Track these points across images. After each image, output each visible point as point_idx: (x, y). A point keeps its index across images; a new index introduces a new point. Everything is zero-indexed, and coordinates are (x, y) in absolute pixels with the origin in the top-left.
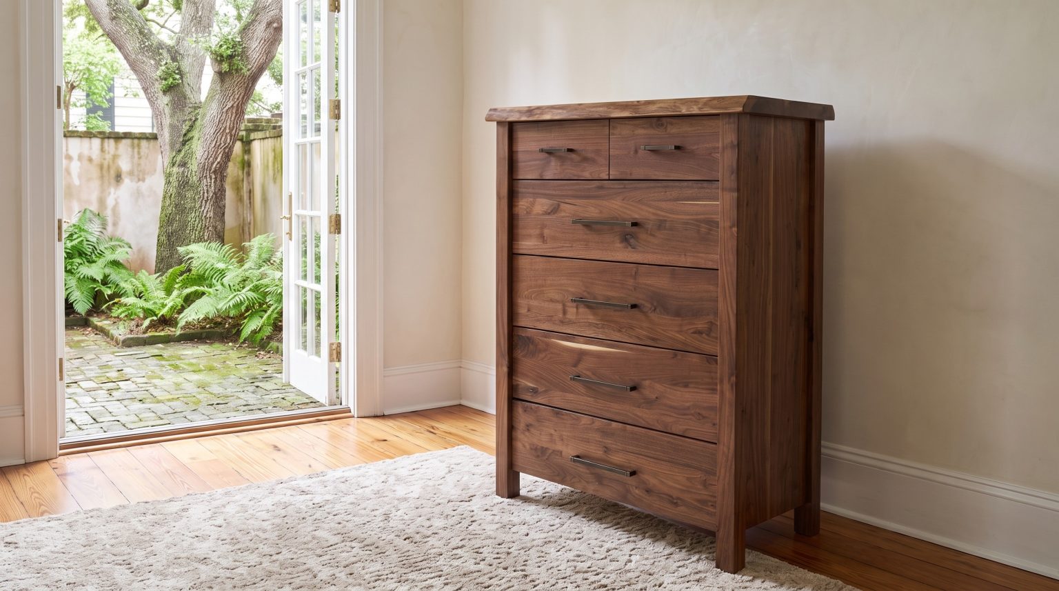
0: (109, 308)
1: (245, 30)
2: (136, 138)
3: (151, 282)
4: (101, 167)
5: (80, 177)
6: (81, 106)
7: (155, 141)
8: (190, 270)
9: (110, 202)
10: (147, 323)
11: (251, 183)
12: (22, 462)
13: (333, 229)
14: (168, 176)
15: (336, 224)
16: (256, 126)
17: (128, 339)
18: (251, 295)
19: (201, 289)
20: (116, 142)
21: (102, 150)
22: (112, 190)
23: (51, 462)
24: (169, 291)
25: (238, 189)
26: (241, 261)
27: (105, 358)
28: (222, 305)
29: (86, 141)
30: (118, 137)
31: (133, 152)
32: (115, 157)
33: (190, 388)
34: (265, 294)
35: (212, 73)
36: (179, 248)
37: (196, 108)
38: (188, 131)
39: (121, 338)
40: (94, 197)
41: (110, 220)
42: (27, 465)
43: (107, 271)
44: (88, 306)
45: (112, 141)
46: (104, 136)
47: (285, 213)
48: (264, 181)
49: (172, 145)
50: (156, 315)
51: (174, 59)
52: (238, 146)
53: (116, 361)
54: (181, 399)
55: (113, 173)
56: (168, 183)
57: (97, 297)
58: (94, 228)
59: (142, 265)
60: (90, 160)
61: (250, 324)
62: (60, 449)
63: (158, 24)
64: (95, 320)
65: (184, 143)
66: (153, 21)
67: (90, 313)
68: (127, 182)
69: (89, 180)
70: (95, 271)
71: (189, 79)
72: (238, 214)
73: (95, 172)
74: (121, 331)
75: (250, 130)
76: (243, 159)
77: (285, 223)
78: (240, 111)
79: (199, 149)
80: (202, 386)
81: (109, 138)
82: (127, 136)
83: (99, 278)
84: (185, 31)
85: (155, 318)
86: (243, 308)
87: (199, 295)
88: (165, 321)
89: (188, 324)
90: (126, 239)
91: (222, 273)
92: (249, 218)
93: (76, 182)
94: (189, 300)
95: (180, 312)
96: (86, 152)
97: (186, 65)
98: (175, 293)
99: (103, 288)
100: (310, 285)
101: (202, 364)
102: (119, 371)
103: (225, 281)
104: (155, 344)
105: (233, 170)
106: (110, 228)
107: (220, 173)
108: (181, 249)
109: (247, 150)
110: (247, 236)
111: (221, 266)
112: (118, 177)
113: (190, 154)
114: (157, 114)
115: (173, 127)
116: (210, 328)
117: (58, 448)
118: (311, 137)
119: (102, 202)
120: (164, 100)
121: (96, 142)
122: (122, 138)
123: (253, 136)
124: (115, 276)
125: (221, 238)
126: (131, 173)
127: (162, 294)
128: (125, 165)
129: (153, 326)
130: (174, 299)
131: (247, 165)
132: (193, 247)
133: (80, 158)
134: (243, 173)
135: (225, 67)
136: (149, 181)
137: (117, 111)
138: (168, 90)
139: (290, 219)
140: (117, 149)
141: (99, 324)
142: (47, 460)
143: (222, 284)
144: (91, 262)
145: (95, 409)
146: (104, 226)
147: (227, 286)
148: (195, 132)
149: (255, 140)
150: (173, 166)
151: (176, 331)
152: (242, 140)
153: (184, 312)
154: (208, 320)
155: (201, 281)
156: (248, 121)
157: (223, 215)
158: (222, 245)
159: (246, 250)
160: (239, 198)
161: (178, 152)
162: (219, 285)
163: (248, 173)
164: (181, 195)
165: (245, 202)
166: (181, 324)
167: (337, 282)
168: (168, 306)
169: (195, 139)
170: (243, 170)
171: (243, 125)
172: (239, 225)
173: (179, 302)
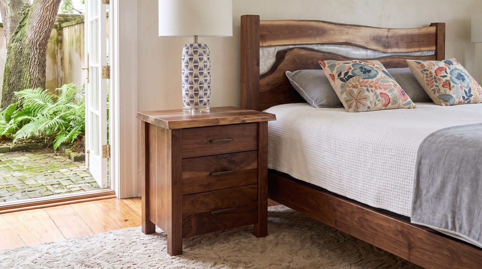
7: (2, 27)
8: (22, 106)
11: (62, 53)
13: (105, 76)
14: (9, 48)
15: (107, 72)
16: (66, 19)
18: (61, 121)
19: (29, 117)
24: (8, 119)
25: (54, 57)
26: (55, 100)
28: (42, 127)
33: (13, 182)
34: (70, 120)
36: (15, 92)
37: (27, 7)
38: (23, 21)
47: (85, 66)
48: (71, 50)
49: (12, 29)
52: (54, 32)
54: (7, 188)
56: (9, 53)
61: (60, 139)
65: (20, 27)
72: (55, 71)
75: (62, 21)
76: (58, 39)
77: (85, 72)
78: (54, 8)
79: (29, 32)
80: (21, 180)
87: (28, 121)
88: (6, 139)
89: (19, 140)
91: (42, 107)
92: (62, 74)
94: (21, 125)
95: (14, 133)
98: (12, 121)
101: (25, 165)
103: (45, 112)
105: (50, 45)
107: (43, 46)
108: (16, 93)
109: (60, 34)
110: (60, 84)
111: (41, 103)
113: (23, 35)
114: (3, 12)
115: (14, 20)
116: (35, 142)
120: (7, 3)
123: (64, 25)
125: (43, 85)
127: (3, 121)
130: (13, 124)
131: (60, 42)
132: (24, 91)
134: (58, 47)
139: (88, 69)
143: (42, 115)
147: (45, 115)
148: (27, 21)
149: (65, 27)
150: (13, 42)
151: (11, 145)
152: (56, 28)
153: (18, 132)
154: (33, 137)
155: (28, 112)
156: (60, 15)
157: (44, 72)
158: (43, 91)
159: (59, 93)
160: (55, 62)
161: (17, 33)
162: (39, 115)
163: (61, 48)
164: (17, 61)
165: (59, 64)
166: (14, 141)
167: (108, 110)
168: (7, 129)
169: (27, 26)
170: (58, 45)
171: (57, 18)
172: (55, 78)
173: (14, 126)
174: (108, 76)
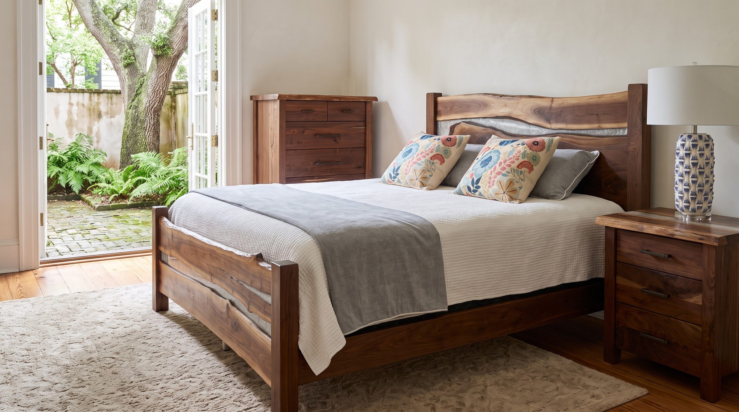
0: (92, 189)
1: (171, 31)
2: (110, 93)
3: (117, 175)
4: (90, 110)
5: (77, 116)
6: (82, 75)
7: (120, 94)
8: (137, 168)
9: (95, 129)
10: (112, 197)
11: (176, 119)
12: (18, 271)
13: (214, 144)
14: (127, 114)
15: (216, 141)
16: (178, 86)
17: (101, 206)
18: (172, 182)
19: (145, 178)
20: (98, 96)
21: (90, 100)
22: (96, 123)
23: (34, 271)
24: (126, 179)
25: (168, 121)
26: (168, 163)
27: (85, 216)
28: (155, 186)
29: (81, 94)
30: (99, 92)
31: (108, 101)
32: (98, 104)
33: (129, 234)
34: (179, 181)
35: (152, 56)
37: (143, 76)
38: (139, 89)
39: (97, 206)
40: (86, 127)
41: (95, 139)
42: (20, 272)
43: (91, 169)
44: (80, 187)
45: (96, 95)
46: (91, 92)
47: (190, 135)
48: (183, 118)
49: (129, 96)
50: (118, 193)
51: (131, 48)
52: (168, 98)
53: (91, 219)
54: (124, 239)
55: (96, 113)
56: (127, 118)
57: (86, 183)
58: (85, 143)
59: (112, 165)
60: (83, 105)
61: (171, 197)
62: (40, 264)
63: (126, 28)
64: (83, 196)
65: (137, 95)
66: (124, 27)
67: (81, 192)
68: (104, 118)
69: (83, 116)
70: (84, 168)
71: (140, 59)
72: (168, 136)
73: (86, 112)
74: (96, 202)
75: (176, 89)
76: (172, 105)
77: (190, 140)
78: (168, 76)
79: (145, 100)
80: (137, 232)
81: (94, 93)
82: (105, 92)
83: (86, 171)
84: (137, 32)
85: (117, 195)
86: (167, 189)
87: (143, 182)
88: (123, 197)
89: (135, 198)
90: (104, 151)
91: (153, 170)
92: (175, 139)
93: (75, 118)
94: (136, 185)
95: (131, 192)
96: (81, 101)
97: (137, 51)
98: (129, 181)
99: (88, 178)
100: (202, 175)
101: (140, 220)
102: (91, 224)
103: (158, 174)
104: (116, 209)
105: (164, 110)
106: (95, 144)
107: (157, 112)
108: (132, 156)
109: (174, 101)
110: (172, 149)
111: (154, 165)
112: (100, 116)
113: (139, 101)
114: (122, 80)
115: (130, 87)
116: (148, 200)
117: (39, 263)
118: (203, 92)
119: (90, 130)
120: (125, 72)
121: (87, 95)
122: (102, 93)
123: (177, 92)
124: (96, 172)
125: (157, 149)
126: (107, 113)
127: (121, 181)
128: (103, 108)
129: (116, 199)
130: (129, 184)
131: (173, 108)
132: (140, 155)
133: (78, 104)
135: (159, 52)
136: (117, 117)
137: (103, 78)
138: (127, 66)
139: (192, 138)
140: (98, 99)
141: (87, 198)
142: (32, 270)
143: (156, 176)
144: (82, 163)
145: (71, 244)
146: (91, 143)
147: (158, 176)
148: (143, 89)
149: (178, 94)
150: (130, 109)
151: (129, 202)
152: (170, 94)
153: (134, 191)
154: (147, 196)
155: (144, 174)
156: (174, 83)
157: (159, 136)
158: (157, 154)
159: (171, 157)
160: (169, 127)
161: (133, 100)
162: (153, 176)
163: (174, 113)
164: (134, 125)
165: (173, 130)
166: (131, 198)
167: (216, 174)
168: (125, 188)
169: (143, 93)
170: (172, 112)
171: (170, 86)
172: (169, 142)
173: (131, 186)
174: (217, 144)
